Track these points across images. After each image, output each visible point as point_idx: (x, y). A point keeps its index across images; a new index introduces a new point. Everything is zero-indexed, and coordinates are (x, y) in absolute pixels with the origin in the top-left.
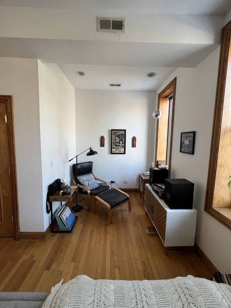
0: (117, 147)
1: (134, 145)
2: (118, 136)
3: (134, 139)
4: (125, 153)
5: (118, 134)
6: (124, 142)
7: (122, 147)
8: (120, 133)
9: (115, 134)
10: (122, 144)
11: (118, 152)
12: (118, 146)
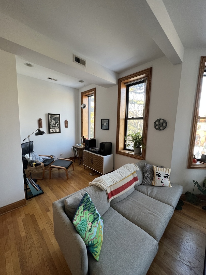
0: (53, 128)
1: (66, 126)
2: (54, 119)
3: (66, 122)
4: (60, 132)
5: (54, 117)
6: (59, 124)
7: (57, 128)
8: (56, 117)
9: (52, 118)
10: (58, 125)
11: (55, 132)
12: (55, 127)
